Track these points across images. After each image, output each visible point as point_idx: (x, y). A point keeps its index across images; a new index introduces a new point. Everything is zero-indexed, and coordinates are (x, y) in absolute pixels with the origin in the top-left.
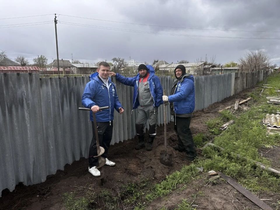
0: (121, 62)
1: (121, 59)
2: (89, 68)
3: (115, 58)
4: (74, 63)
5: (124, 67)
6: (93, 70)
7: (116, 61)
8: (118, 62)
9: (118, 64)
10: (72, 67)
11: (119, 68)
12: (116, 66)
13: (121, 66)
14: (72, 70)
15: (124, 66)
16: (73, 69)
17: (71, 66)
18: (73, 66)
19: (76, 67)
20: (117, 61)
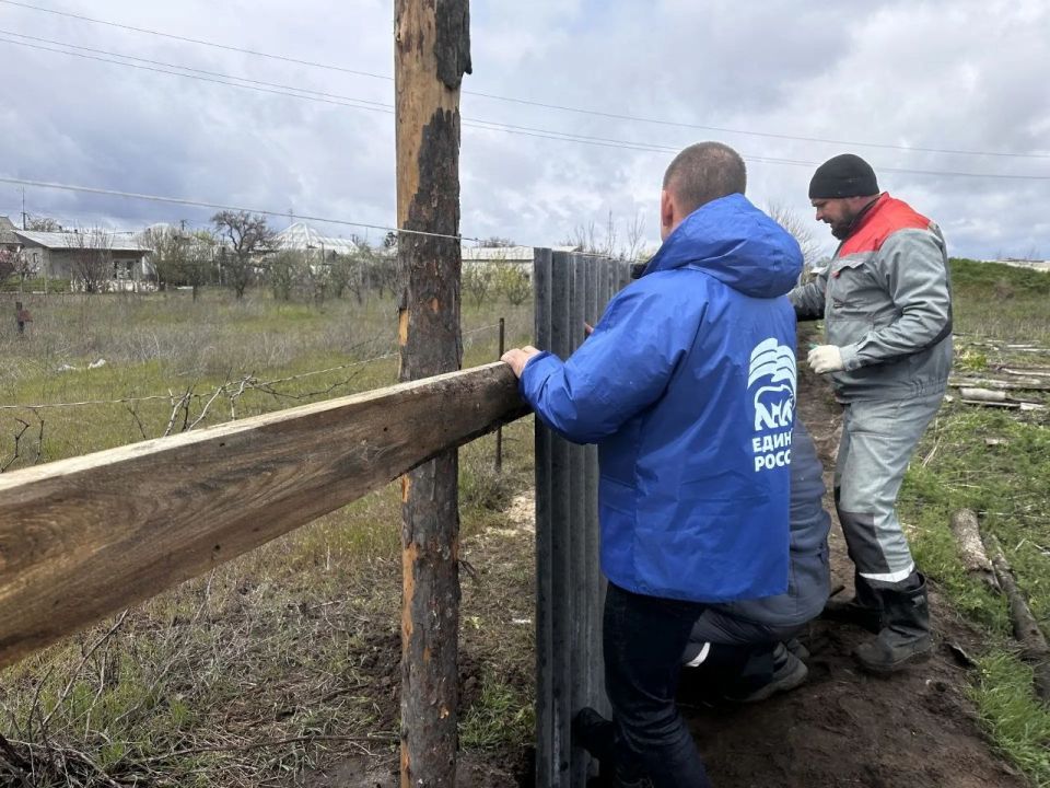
0: (253, 231)
1: (251, 220)
2: (105, 251)
3: (225, 215)
4: (36, 229)
5: (265, 252)
6: (125, 261)
7: (228, 227)
8: (238, 228)
9: (238, 239)
10: (23, 247)
11: (244, 255)
12: (231, 246)
13: (251, 246)
14: (23, 258)
15: (264, 248)
16: (24, 255)
17: (17, 241)
18: (27, 243)
19: (45, 248)
20: (234, 224)
